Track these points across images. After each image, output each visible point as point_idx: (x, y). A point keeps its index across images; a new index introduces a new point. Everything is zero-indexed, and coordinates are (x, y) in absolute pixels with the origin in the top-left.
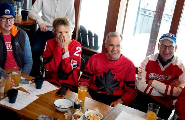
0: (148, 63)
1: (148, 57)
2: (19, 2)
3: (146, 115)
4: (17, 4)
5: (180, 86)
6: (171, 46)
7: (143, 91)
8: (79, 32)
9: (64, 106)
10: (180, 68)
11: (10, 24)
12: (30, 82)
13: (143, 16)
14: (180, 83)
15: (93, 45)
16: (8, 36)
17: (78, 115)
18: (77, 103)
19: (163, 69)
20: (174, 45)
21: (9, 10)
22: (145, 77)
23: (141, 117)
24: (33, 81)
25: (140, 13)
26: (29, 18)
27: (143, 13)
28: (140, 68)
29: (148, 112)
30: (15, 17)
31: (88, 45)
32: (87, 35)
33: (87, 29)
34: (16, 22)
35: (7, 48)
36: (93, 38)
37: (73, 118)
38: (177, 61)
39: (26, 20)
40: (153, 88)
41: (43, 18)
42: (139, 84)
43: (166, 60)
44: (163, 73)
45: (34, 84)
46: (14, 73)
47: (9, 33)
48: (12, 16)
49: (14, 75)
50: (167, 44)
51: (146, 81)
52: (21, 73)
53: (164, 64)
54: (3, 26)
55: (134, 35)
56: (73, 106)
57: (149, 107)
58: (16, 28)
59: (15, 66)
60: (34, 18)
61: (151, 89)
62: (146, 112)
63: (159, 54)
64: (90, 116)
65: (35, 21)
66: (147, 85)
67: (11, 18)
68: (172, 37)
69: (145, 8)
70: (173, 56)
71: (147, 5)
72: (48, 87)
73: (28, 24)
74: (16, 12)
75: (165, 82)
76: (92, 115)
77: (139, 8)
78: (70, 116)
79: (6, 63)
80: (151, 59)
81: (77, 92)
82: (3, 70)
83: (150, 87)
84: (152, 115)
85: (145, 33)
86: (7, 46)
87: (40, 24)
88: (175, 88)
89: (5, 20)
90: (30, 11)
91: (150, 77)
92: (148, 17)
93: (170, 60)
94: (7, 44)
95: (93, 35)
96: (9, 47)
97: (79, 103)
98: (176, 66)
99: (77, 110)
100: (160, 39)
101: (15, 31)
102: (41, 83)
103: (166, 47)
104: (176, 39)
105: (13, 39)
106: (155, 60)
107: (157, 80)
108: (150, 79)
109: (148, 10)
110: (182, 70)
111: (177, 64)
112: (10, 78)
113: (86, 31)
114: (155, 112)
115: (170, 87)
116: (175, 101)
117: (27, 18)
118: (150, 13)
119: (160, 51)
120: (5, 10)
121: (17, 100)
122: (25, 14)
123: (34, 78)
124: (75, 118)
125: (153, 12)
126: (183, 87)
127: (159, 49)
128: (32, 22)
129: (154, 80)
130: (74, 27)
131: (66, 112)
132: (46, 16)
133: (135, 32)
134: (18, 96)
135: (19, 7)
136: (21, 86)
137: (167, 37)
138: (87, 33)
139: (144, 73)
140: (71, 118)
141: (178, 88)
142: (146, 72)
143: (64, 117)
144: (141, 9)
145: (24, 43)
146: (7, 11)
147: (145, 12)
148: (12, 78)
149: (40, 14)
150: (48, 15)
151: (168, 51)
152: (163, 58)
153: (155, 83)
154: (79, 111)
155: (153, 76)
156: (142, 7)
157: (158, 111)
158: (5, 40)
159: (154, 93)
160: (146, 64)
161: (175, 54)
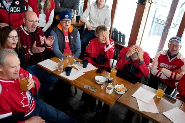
0: (160, 56)
1: (160, 52)
2: (75, 10)
3: (156, 91)
4: (73, 12)
5: (181, 73)
6: (177, 45)
7: (155, 75)
8: (113, 32)
9: (101, 81)
10: (182, 61)
11: (68, 25)
12: (79, 63)
13: (157, 23)
14: (181, 71)
15: (122, 41)
16: (67, 32)
17: (110, 87)
18: (110, 79)
19: (170, 61)
20: (180, 44)
21: (68, 15)
22: (157, 65)
23: (153, 92)
24: (82, 62)
25: (154, 21)
26: (80, 21)
27: (156, 21)
28: (154, 59)
29: (158, 89)
30: (71, 20)
31: (118, 41)
32: (118, 35)
33: (118, 30)
34: (72, 24)
35: (66, 40)
36: (122, 37)
37: (107, 89)
38: (180, 56)
39: (79, 22)
40: (162, 73)
41: (90, 21)
42: (153, 70)
43: (173, 55)
44: (170, 64)
45: (82, 64)
46: (70, 56)
47: (68, 30)
48: (70, 19)
49: (70, 58)
50: (175, 44)
51: (157, 68)
52: (74, 56)
53: (171, 58)
54: (64, 26)
55: (149, 36)
56: (107, 81)
57: (159, 86)
58: (72, 27)
59: (70, 52)
60: (84, 21)
61: (161, 74)
62: (157, 89)
63: (168, 50)
64: (118, 89)
65: (84, 23)
66: (158, 71)
67: (69, 20)
68: (179, 39)
69: (158, 18)
70: (178, 52)
71: (160, 16)
72: (91, 67)
73: (80, 25)
74: (73, 17)
75: (171, 70)
76: (119, 88)
77: (154, 18)
78: (105, 88)
79: (65, 50)
80: (162, 54)
81: (110, 72)
82: (63, 54)
83: (160, 73)
84: (161, 91)
85: (157, 35)
86: (66, 39)
87: (87, 25)
88: (177, 74)
89: (65, 22)
90: (82, 16)
91: (160, 66)
92: (160, 24)
93: (176, 55)
94: (66, 38)
95: (122, 35)
96: (67, 40)
97: (111, 80)
98: (180, 59)
99: (110, 84)
100: (170, 40)
101: (71, 29)
102: (87, 64)
103: (174, 45)
104: (181, 41)
105: (69, 34)
106: (165, 55)
107: (165, 68)
108: (161, 67)
109: (160, 20)
110: (184, 62)
111: (181, 58)
112: (67, 60)
113: (117, 32)
114: (163, 89)
115: (174, 73)
116: (177, 83)
117: (79, 21)
118: (161, 22)
119: (169, 49)
120: (65, 15)
121: (71, 74)
122: (78, 18)
123: (82, 61)
124: (108, 89)
125: (164, 21)
126: (184, 74)
127: (168, 47)
128: (83, 24)
129: (163, 68)
130: (110, 28)
131: (102, 84)
132: (92, 20)
133: (150, 34)
134: (72, 72)
135: (74, 14)
136: (73, 65)
137: (175, 38)
138: (118, 33)
139: (157, 63)
140: (105, 89)
141: (180, 74)
142: (158, 62)
143: (101, 87)
144: (155, 19)
145: (77, 38)
146: (67, 16)
147: (158, 21)
148: (68, 60)
149: (88, 19)
150: (93, 19)
151: (175, 48)
152: (171, 53)
153: (164, 70)
154: (111, 85)
155: (162, 65)
156: (156, 17)
157: (165, 89)
158: (65, 35)
159: (163, 77)
160: (158, 57)
161: (180, 51)
